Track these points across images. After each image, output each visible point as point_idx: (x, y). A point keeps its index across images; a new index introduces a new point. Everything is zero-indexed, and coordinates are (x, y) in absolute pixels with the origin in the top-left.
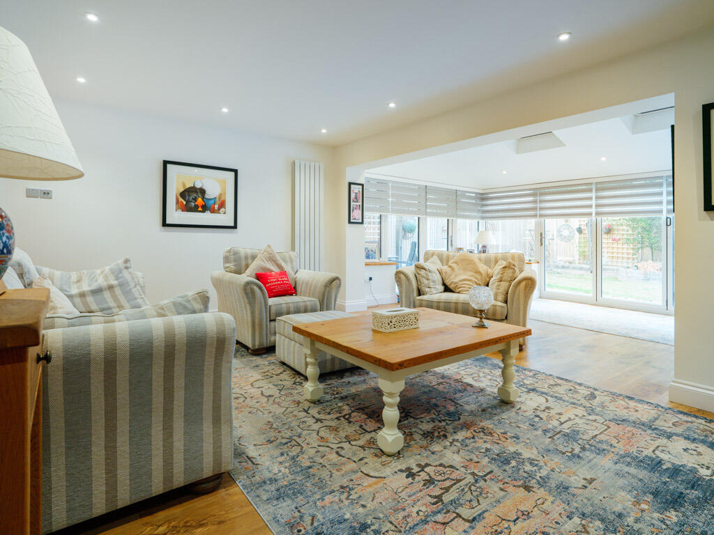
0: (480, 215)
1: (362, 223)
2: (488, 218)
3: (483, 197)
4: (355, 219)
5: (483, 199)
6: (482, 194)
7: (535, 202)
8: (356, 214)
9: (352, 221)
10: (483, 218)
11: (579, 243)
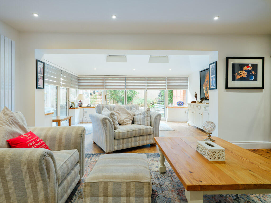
0: (78, 87)
1: (43, 88)
2: (81, 88)
3: (79, 79)
4: (40, 86)
5: (79, 80)
6: (78, 77)
7: (103, 83)
8: (40, 82)
9: (38, 87)
10: (79, 88)
11: (91, 99)
